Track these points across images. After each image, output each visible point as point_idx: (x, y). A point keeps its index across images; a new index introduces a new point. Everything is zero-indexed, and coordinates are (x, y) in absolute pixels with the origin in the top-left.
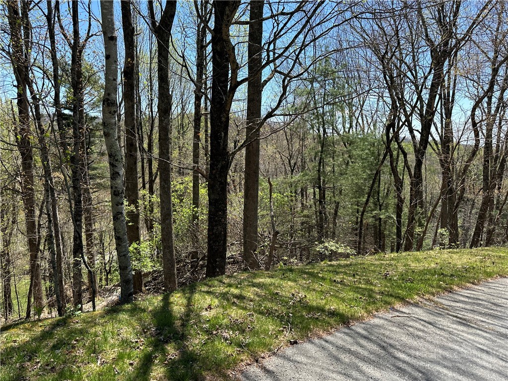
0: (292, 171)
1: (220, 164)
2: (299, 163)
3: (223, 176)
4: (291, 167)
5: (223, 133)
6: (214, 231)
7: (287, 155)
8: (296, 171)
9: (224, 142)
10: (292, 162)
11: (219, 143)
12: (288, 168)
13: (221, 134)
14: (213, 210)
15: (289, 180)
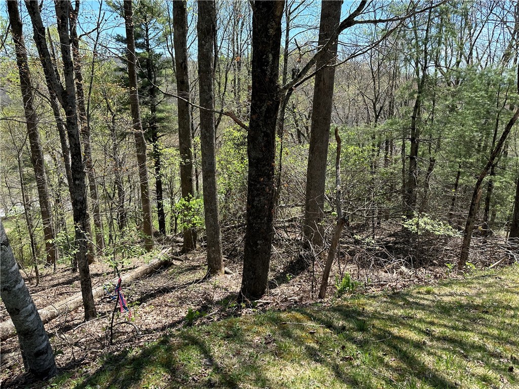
0: (377, 117)
1: (265, 105)
2: (386, 108)
3: (269, 124)
4: (375, 112)
5: (270, 56)
6: (255, 204)
7: (372, 97)
8: (381, 118)
9: (272, 70)
10: (378, 106)
11: (264, 72)
12: (372, 114)
13: (268, 57)
14: (254, 173)
15: (371, 128)
